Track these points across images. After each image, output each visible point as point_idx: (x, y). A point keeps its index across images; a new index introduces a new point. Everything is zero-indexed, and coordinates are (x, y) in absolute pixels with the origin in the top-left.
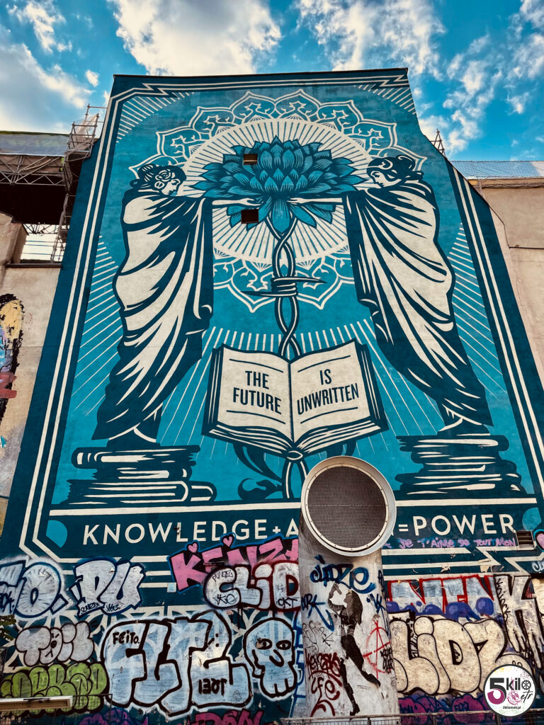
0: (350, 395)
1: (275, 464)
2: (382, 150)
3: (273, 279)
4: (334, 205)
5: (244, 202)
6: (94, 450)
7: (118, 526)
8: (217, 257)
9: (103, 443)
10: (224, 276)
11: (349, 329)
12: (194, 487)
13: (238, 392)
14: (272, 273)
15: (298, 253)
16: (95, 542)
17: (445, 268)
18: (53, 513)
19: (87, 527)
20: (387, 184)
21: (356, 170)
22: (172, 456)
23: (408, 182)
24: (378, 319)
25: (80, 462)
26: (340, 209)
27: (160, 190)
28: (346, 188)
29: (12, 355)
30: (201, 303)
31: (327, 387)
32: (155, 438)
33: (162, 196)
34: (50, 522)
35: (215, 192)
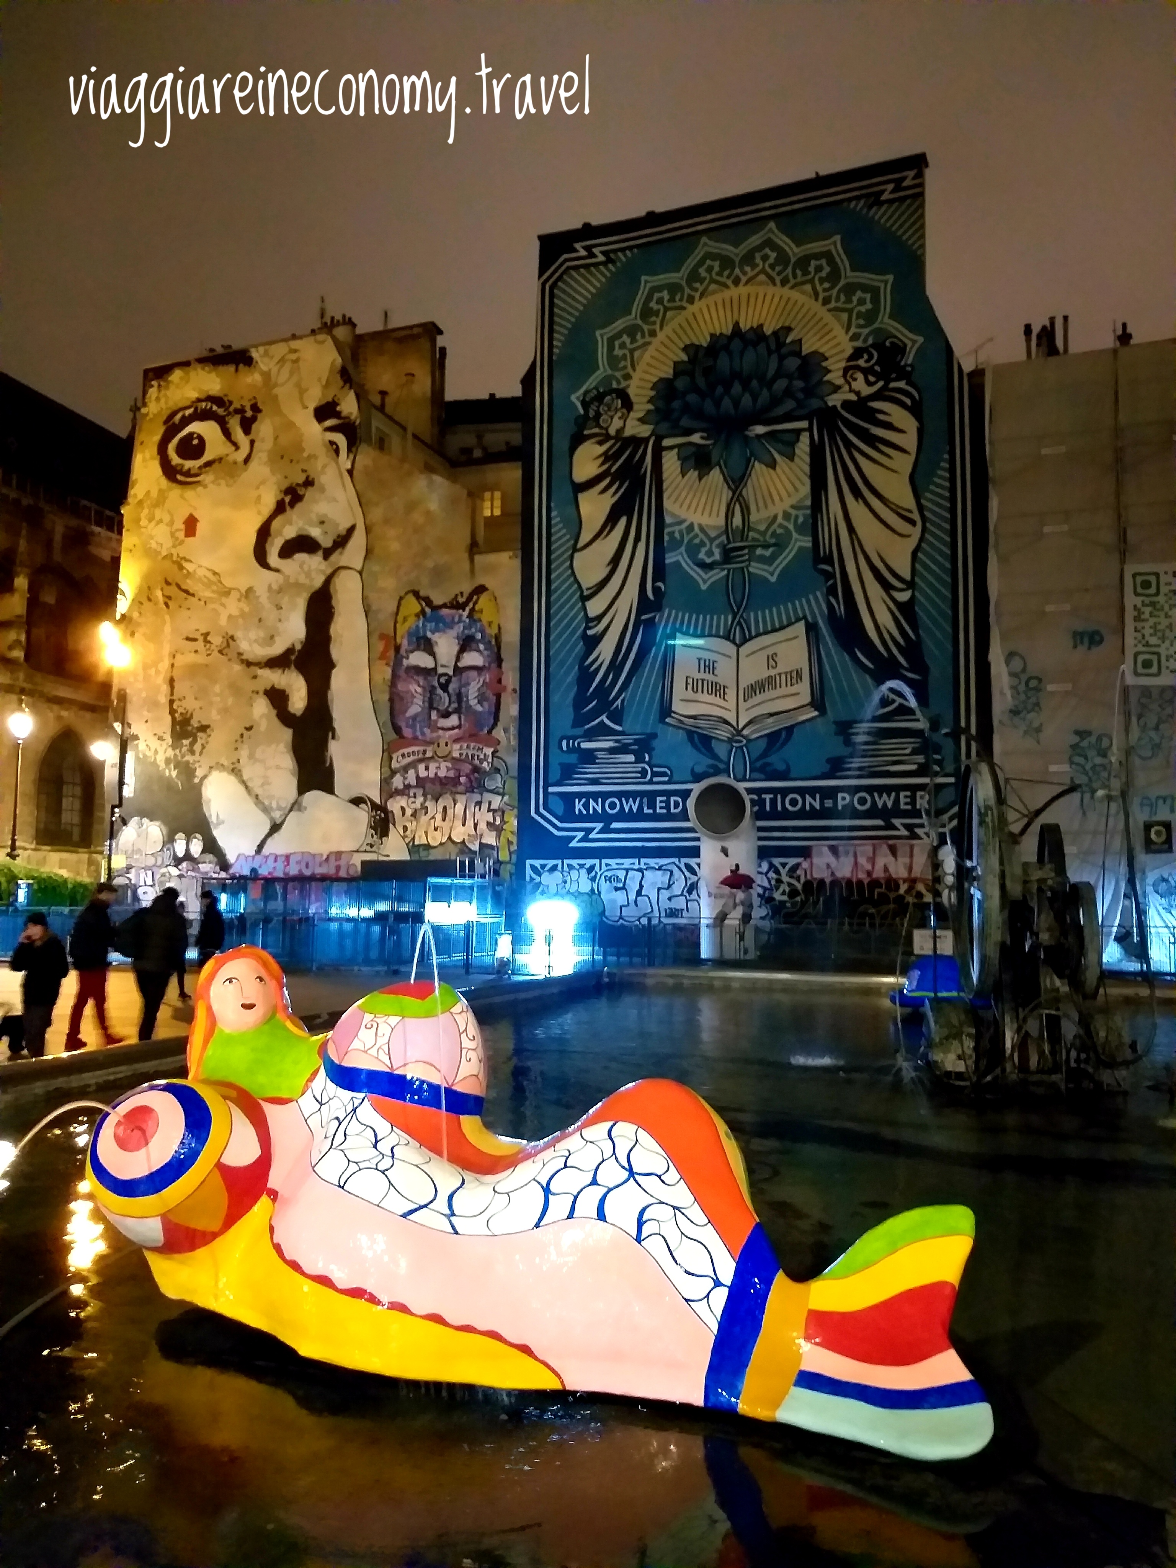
0: (794, 681)
1: (721, 750)
2: (866, 331)
3: (725, 546)
4: (798, 432)
5: (696, 438)
6: (574, 738)
7: (600, 800)
8: (668, 520)
9: (579, 731)
10: (676, 544)
11: (801, 606)
12: (655, 769)
13: (690, 681)
14: (724, 538)
15: (753, 508)
16: (584, 812)
17: (916, 516)
18: (551, 789)
19: (577, 800)
20: (867, 391)
21: (829, 371)
22: (636, 742)
23: (893, 385)
24: (832, 591)
25: (565, 748)
26: (805, 438)
27: (607, 429)
28: (815, 403)
29: (496, 650)
30: (654, 581)
31: (773, 672)
32: (621, 725)
33: (608, 437)
34: (551, 798)
35: (664, 427)
